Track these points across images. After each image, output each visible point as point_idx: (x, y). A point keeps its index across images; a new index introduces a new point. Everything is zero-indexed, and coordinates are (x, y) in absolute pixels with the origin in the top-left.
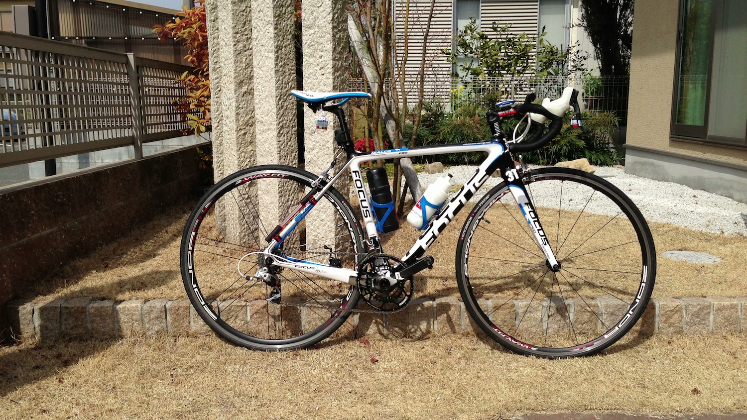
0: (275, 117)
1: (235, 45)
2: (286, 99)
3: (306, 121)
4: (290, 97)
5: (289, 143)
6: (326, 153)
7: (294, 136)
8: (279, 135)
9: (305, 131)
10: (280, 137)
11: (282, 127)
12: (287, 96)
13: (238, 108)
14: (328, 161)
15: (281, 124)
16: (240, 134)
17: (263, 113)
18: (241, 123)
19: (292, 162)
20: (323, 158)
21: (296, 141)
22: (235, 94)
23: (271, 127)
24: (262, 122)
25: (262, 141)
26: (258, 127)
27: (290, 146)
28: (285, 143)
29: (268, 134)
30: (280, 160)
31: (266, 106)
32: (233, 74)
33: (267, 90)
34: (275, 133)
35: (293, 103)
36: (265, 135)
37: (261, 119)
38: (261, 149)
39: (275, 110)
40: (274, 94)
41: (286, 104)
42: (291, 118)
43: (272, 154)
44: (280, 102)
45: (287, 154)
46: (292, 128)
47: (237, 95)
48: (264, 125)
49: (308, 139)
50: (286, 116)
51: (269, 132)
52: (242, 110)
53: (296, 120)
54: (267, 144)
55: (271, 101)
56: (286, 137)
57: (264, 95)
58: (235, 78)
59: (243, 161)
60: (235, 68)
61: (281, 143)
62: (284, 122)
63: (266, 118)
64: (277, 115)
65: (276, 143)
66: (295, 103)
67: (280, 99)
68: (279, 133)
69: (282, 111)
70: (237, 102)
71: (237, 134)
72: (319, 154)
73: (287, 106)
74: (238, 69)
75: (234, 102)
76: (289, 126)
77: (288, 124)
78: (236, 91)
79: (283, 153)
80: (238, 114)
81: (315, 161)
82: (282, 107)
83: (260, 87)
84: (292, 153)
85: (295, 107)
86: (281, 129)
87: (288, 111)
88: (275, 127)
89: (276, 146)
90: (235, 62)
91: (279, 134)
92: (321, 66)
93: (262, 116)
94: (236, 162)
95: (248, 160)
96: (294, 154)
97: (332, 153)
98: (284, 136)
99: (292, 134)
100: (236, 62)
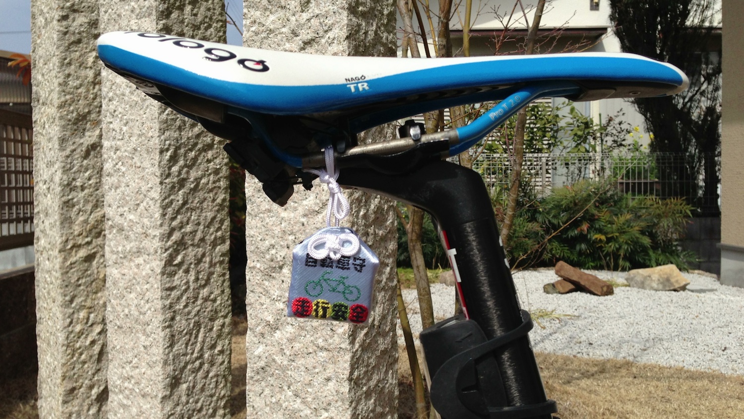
0: (157, 215)
1: (65, 18)
2: (195, 159)
3: (253, 227)
4: (210, 154)
5: (204, 292)
6: (321, 342)
7: (218, 269)
8: (170, 269)
9: (250, 263)
10: (172, 275)
11: (181, 245)
12: (201, 151)
13: (69, 186)
14: (329, 372)
15: (176, 236)
16: (73, 259)
17: (123, 201)
18: (77, 229)
19: (213, 347)
20: (310, 361)
21: (227, 284)
22: (62, 149)
23: (146, 243)
24: (121, 230)
25: (121, 284)
26: (113, 244)
27: (206, 299)
28: (190, 294)
29: (138, 266)
30: (171, 346)
31: (132, 180)
32: (55, 95)
33: (136, 131)
34: (157, 265)
35: (217, 172)
36: (129, 269)
37: (118, 220)
38: (119, 309)
39: (156, 194)
40: (156, 142)
41: (194, 174)
42: (210, 215)
43: (149, 329)
44: (175, 169)
45: (198, 325)
46: (214, 244)
47: (68, 152)
48: (127, 238)
49: (259, 290)
50: (193, 210)
51: (140, 260)
52: (81, 195)
53: (227, 223)
54: (132, 295)
55: (147, 164)
56: (192, 274)
57: (126, 148)
58: (61, 106)
59: (81, 333)
60: (61, 80)
61: (175, 294)
62: (189, 228)
63: (132, 217)
64: (164, 208)
65: (159, 294)
66: (225, 172)
67: (174, 159)
68: (169, 262)
69: (180, 196)
70: (66, 171)
71: (65, 259)
72: (297, 346)
73: (198, 180)
74: (72, 83)
75: (59, 173)
76: (202, 240)
77: (199, 235)
78: (63, 141)
79: (181, 323)
80: (68, 204)
81: (284, 369)
82: (182, 183)
83: (116, 125)
84: (212, 319)
85: (223, 183)
86: (177, 252)
87: (201, 194)
88: (157, 243)
89: (159, 304)
90: (62, 65)
91: (170, 267)
92: (305, 35)
93: (121, 210)
94: (61, 337)
95: (98, 329)
96: (218, 323)
97: (346, 345)
98: (187, 271)
99: (212, 265)
100: (65, 63)
